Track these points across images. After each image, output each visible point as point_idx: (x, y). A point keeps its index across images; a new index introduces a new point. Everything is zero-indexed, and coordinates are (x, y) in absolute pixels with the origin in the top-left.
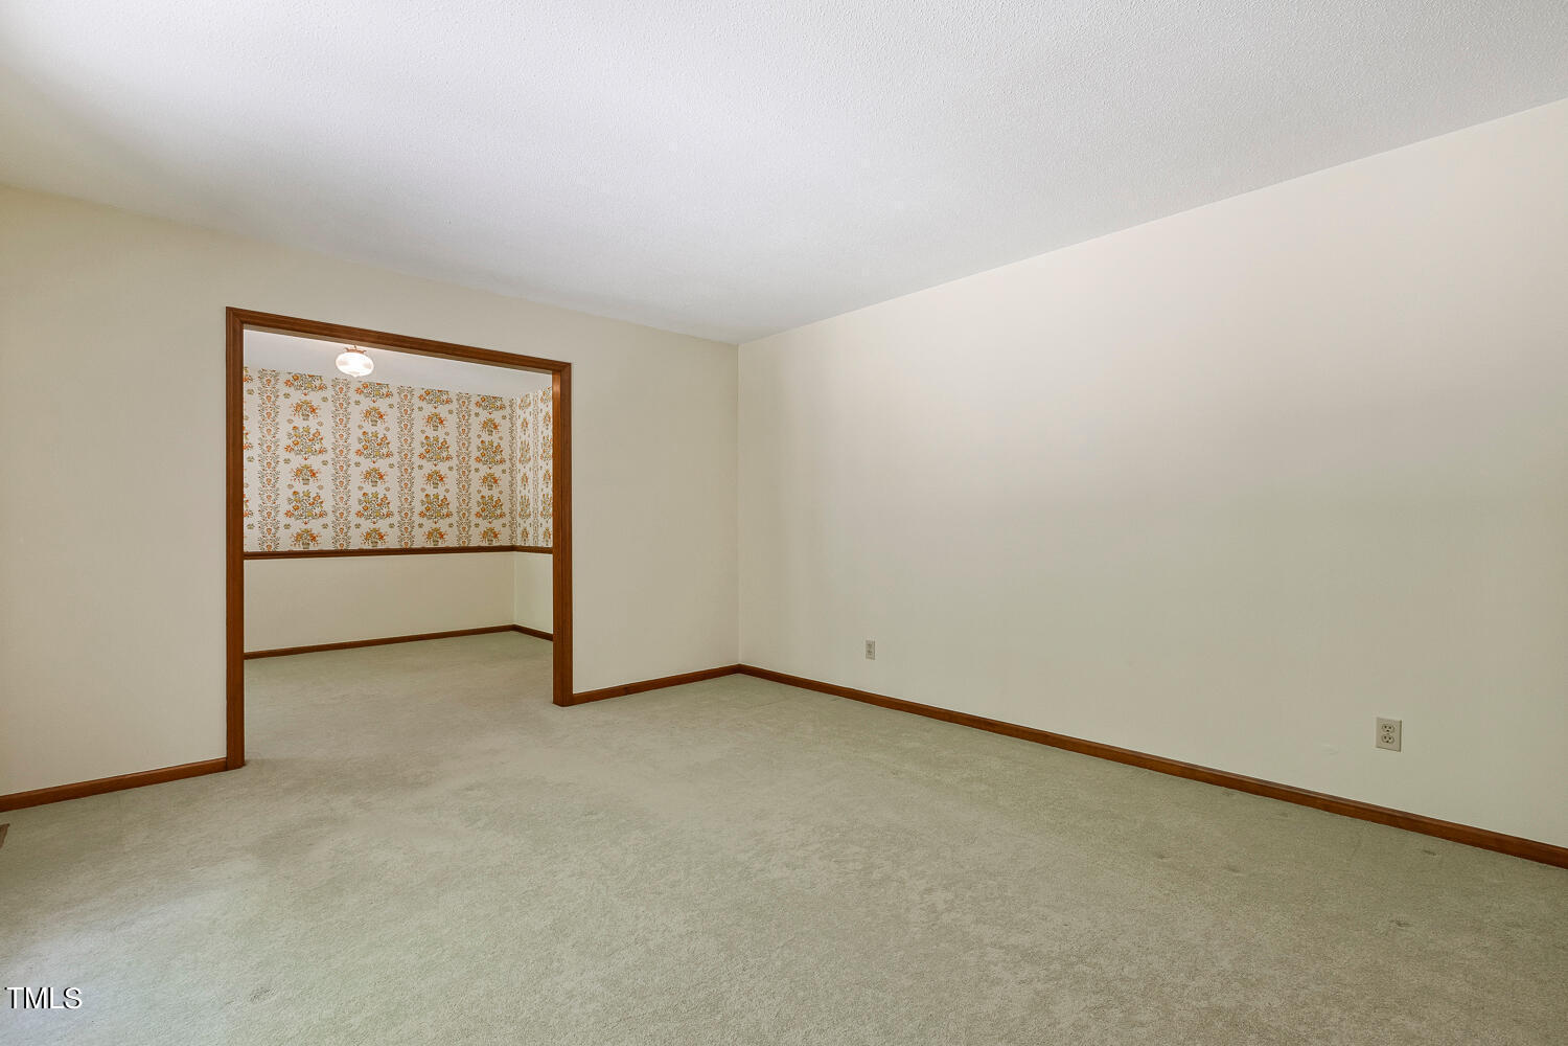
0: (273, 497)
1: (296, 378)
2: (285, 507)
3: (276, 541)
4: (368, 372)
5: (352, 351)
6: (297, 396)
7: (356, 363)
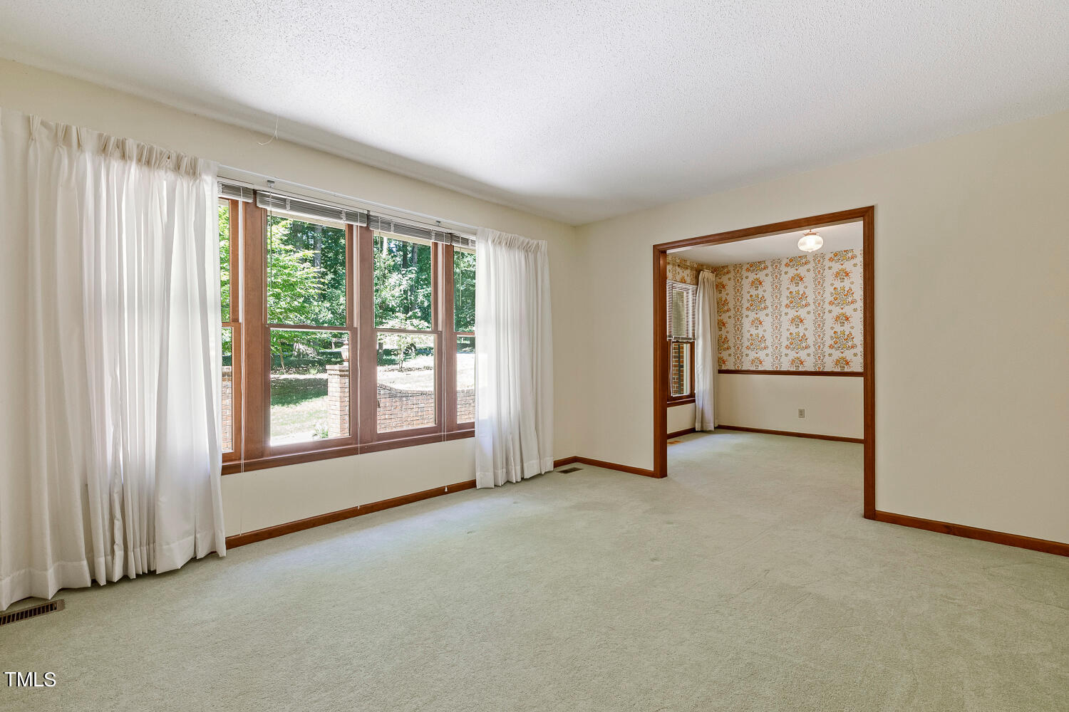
0: (822, 336)
1: (836, 255)
2: (829, 342)
3: (823, 364)
4: (820, 246)
5: (808, 234)
6: (836, 267)
7: (810, 242)
